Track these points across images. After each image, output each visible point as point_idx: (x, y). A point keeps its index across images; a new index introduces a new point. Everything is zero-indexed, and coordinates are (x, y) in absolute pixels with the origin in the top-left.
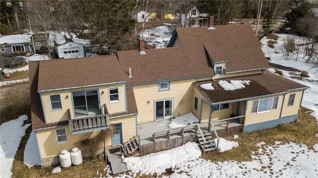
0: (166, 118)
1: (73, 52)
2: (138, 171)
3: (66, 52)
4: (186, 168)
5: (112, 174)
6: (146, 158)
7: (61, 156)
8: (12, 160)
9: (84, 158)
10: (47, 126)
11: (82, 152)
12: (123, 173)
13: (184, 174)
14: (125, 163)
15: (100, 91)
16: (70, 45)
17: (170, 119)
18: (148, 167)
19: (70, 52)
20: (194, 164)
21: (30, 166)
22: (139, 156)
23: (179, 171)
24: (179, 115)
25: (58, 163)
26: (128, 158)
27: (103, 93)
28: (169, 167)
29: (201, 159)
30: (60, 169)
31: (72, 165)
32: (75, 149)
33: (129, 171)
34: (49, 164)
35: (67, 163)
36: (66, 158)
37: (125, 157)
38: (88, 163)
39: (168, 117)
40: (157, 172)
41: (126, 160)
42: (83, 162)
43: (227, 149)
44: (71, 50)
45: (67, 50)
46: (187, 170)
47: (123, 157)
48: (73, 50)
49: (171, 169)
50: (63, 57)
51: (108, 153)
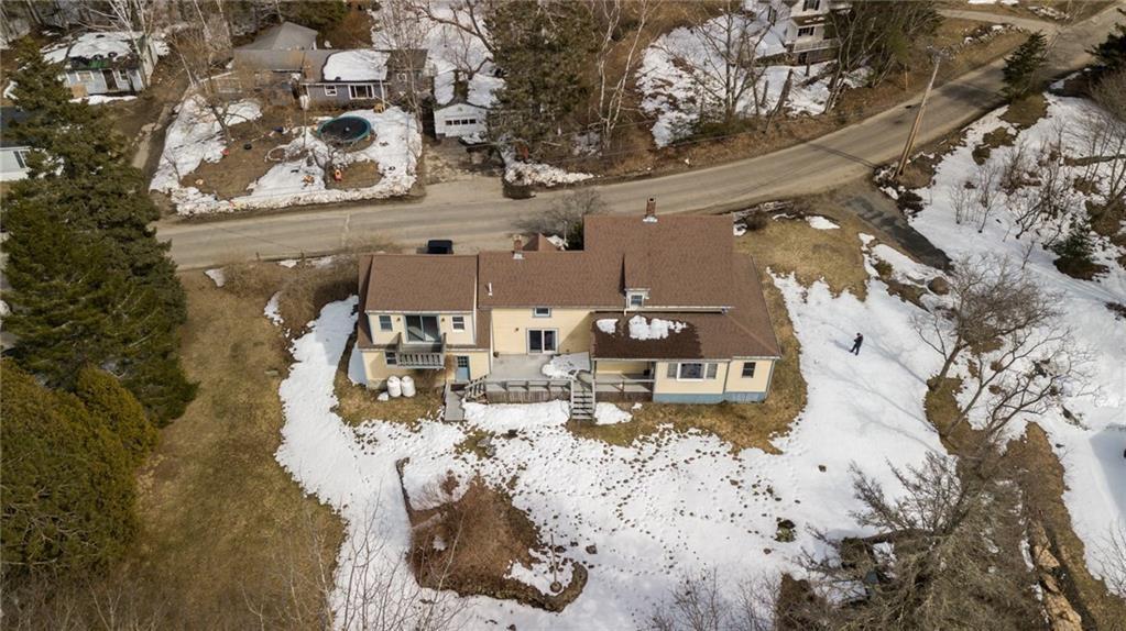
0: (545, 352)
1: (465, 122)
2: (474, 424)
3: (449, 123)
4: (535, 435)
5: (442, 419)
6: (492, 408)
7: (389, 384)
8: (335, 368)
9: (417, 389)
10: (375, 347)
11: (415, 382)
12: (456, 422)
13: (527, 442)
14: (464, 410)
15: (440, 318)
16: (461, 109)
17: (552, 357)
18: (489, 421)
19: (457, 122)
20: (547, 431)
21: (355, 383)
22: (486, 403)
23: (523, 436)
24: (568, 353)
25: (385, 389)
26: (469, 404)
27: (443, 320)
28: (514, 428)
29: (560, 428)
30: (387, 396)
31: (402, 395)
32: (406, 378)
33: (466, 421)
34: (376, 387)
35: (396, 393)
36: (395, 386)
37: (467, 401)
38: (422, 396)
39: (550, 352)
40: (497, 431)
41: (466, 405)
42: (417, 394)
43: (608, 423)
44: (461, 119)
45: (452, 119)
46: (534, 437)
47: (464, 400)
48: (465, 118)
49: (516, 431)
50: (442, 132)
51: (448, 390)
